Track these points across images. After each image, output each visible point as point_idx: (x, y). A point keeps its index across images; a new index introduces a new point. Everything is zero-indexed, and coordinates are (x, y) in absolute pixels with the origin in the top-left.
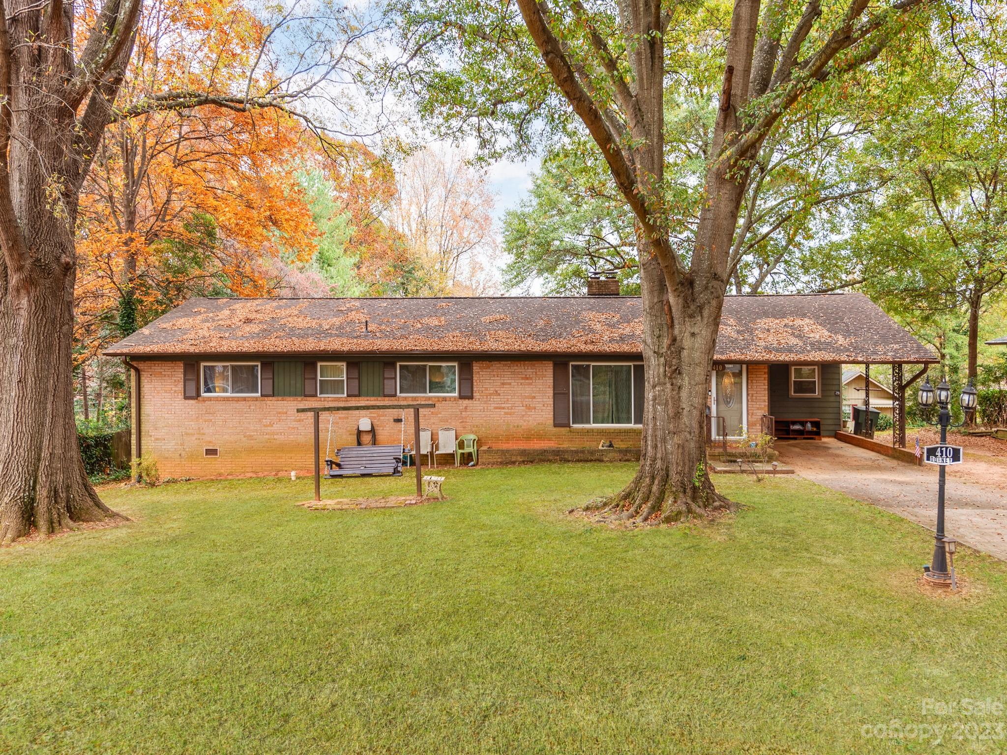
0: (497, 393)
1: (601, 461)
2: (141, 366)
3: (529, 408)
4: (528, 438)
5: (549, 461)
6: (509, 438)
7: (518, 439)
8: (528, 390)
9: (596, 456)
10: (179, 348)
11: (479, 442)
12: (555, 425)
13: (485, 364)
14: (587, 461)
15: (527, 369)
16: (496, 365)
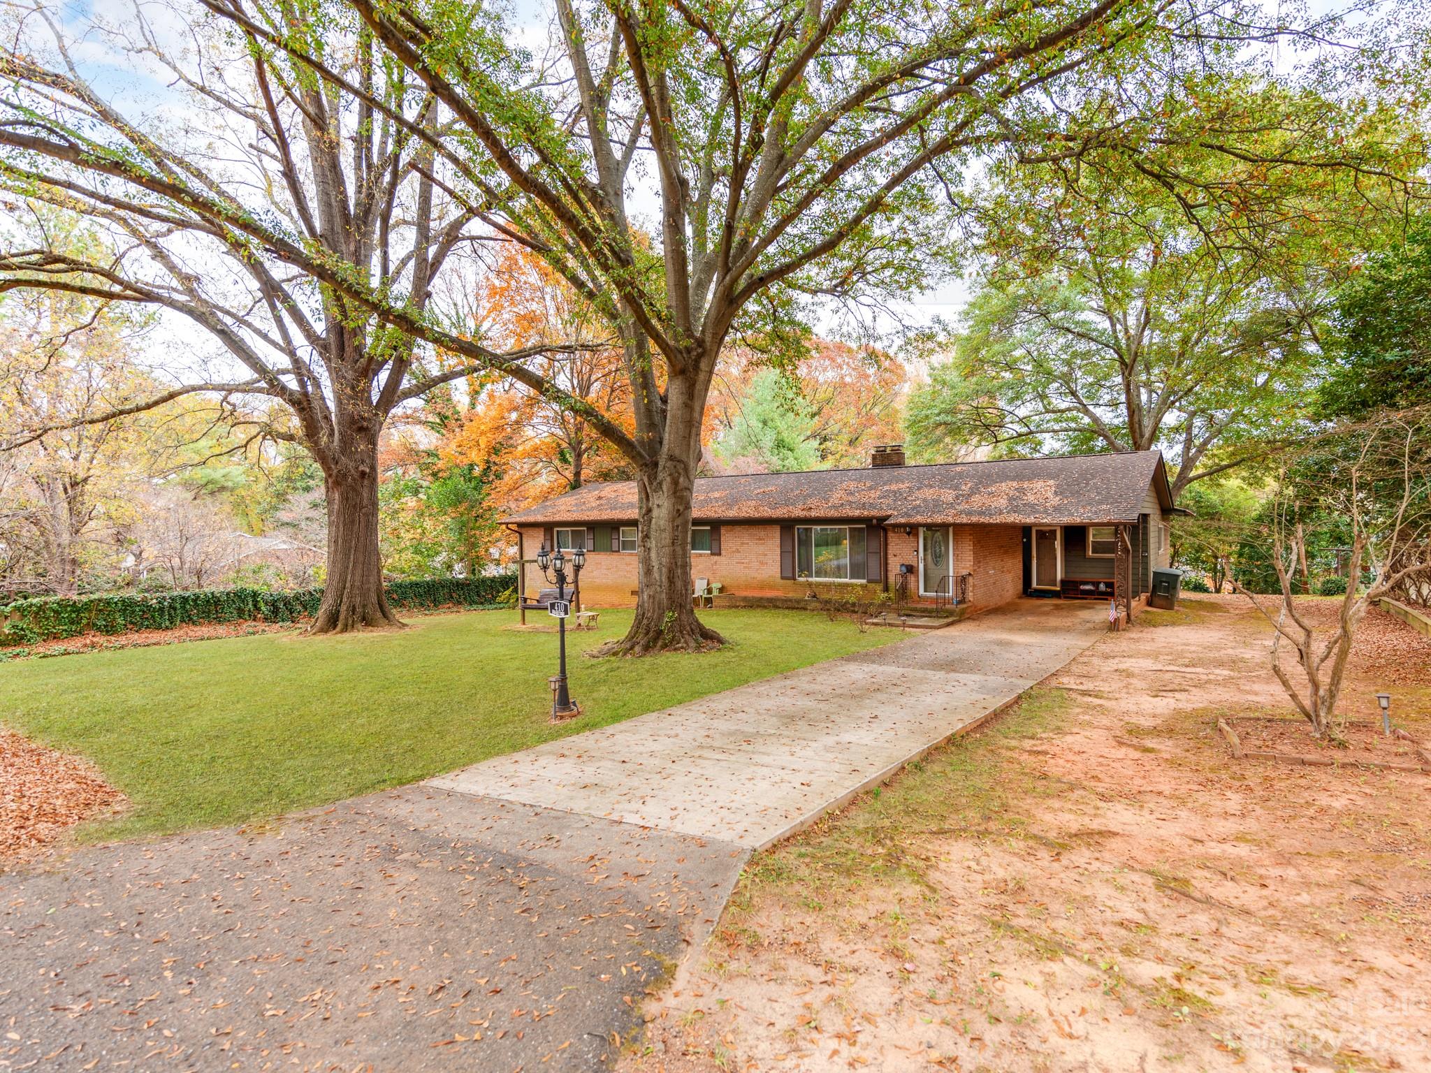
0: (738, 551)
1: (805, 609)
2: (523, 531)
3: (762, 563)
4: (762, 588)
5: (765, 607)
6: (748, 587)
7: (755, 588)
8: (761, 549)
9: (802, 605)
10: (540, 518)
11: (721, 590)
12: (782, 578)
13: (729, 528)
14: (793, 608)
15: (760, 532)
16: (738, 528)
